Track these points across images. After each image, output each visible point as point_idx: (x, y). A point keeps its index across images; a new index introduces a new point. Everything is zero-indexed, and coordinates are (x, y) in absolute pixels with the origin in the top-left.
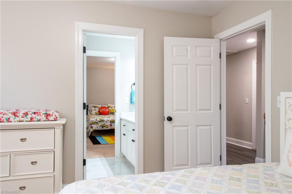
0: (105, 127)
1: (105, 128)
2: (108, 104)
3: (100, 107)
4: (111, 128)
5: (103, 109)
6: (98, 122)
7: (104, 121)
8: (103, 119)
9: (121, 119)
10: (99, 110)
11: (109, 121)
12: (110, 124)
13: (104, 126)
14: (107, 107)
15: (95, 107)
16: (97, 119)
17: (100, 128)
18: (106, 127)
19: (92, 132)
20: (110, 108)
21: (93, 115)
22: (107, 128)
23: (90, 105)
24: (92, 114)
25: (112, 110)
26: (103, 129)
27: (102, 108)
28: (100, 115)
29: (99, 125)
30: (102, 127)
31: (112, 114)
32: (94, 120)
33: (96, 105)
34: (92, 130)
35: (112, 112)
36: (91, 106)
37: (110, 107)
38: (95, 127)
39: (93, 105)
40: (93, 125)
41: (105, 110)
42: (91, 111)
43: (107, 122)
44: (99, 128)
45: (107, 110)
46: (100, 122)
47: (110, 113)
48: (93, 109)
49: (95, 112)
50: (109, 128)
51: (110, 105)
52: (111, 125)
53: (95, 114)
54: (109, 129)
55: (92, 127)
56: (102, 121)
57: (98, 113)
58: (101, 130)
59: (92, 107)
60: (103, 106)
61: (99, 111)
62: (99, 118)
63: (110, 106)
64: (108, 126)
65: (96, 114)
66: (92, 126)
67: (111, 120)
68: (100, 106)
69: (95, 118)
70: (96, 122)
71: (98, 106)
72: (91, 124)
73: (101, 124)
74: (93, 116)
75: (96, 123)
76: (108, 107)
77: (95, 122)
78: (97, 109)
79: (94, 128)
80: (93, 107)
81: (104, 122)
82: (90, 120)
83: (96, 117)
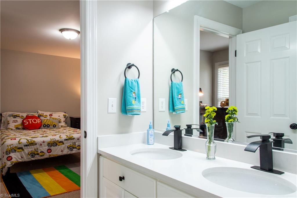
0: (38, 154)
1: (37, 157)
2: (39, 111)
3: (25, 117)
4: (50, 155)
5: (30, 120)
6: (23, 148)
7: (36, 144)
8: (34, 139)
9: (99, 155)
10: (23, 121)
11: (46, 144)
12: (47, 148)
13: (36, 153)
14: (37, 116)
15: (15, 117)
16: (21, 141)
17: (27, 158)
18: (41, 154)
19: (9, 168)
20: (42, 118)
21: (12, 130)
22: (41, 156)
23: (5, 113)
24: (9, 129)
25: (46, 120)
26: (33, 159)
27: (28, 117)
28: (25, 132)
29: (25, 153)
30: (32, 155)
31: (46, 127)
32: (15, 142)
33: (16, 114)
34: (9, 164)
35: (46, 124)
36: (7, 115)
37: (43, 116)
38: (16, 157)
39: (11, 113)
40: (12, 155)
41: (35, 121)
42: (6, 124)
43: (41, 145)
44: (25, 158)
45: (38, 121)
46: (26, 146)
47: (42, 126)
48: (11, 119)
49: (15, 126)
50: (47, 155)
51: (43, 112)
52: (49, 151)
53: (15, 129)
54: (47, 158)
55: (9, 159)
56: (32, 144)
57: (20, 127)
58: (30, 161)
59: (10, 116)
60: (31, 114)
61: (23, 123)
62: (24, 137)
63: (42, 114)
64: (43, 152)
65: (17, 128)
66: (10, 155)
67: (50, 141)
68: (25, 115)
69: (18, 139)
70: (20, 146)
71: (21, 114)
72: (8, 152)
73: (30, 150)
74: (12, 134)
75: (19, 148)
76: (39, 116)
77: (16, 147)
78: (20, 121)
79: (14, 160)
80: (12, 117)
81: (35, 146)
82: (5, 143)
83: (18, 135)
